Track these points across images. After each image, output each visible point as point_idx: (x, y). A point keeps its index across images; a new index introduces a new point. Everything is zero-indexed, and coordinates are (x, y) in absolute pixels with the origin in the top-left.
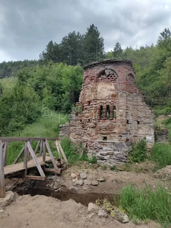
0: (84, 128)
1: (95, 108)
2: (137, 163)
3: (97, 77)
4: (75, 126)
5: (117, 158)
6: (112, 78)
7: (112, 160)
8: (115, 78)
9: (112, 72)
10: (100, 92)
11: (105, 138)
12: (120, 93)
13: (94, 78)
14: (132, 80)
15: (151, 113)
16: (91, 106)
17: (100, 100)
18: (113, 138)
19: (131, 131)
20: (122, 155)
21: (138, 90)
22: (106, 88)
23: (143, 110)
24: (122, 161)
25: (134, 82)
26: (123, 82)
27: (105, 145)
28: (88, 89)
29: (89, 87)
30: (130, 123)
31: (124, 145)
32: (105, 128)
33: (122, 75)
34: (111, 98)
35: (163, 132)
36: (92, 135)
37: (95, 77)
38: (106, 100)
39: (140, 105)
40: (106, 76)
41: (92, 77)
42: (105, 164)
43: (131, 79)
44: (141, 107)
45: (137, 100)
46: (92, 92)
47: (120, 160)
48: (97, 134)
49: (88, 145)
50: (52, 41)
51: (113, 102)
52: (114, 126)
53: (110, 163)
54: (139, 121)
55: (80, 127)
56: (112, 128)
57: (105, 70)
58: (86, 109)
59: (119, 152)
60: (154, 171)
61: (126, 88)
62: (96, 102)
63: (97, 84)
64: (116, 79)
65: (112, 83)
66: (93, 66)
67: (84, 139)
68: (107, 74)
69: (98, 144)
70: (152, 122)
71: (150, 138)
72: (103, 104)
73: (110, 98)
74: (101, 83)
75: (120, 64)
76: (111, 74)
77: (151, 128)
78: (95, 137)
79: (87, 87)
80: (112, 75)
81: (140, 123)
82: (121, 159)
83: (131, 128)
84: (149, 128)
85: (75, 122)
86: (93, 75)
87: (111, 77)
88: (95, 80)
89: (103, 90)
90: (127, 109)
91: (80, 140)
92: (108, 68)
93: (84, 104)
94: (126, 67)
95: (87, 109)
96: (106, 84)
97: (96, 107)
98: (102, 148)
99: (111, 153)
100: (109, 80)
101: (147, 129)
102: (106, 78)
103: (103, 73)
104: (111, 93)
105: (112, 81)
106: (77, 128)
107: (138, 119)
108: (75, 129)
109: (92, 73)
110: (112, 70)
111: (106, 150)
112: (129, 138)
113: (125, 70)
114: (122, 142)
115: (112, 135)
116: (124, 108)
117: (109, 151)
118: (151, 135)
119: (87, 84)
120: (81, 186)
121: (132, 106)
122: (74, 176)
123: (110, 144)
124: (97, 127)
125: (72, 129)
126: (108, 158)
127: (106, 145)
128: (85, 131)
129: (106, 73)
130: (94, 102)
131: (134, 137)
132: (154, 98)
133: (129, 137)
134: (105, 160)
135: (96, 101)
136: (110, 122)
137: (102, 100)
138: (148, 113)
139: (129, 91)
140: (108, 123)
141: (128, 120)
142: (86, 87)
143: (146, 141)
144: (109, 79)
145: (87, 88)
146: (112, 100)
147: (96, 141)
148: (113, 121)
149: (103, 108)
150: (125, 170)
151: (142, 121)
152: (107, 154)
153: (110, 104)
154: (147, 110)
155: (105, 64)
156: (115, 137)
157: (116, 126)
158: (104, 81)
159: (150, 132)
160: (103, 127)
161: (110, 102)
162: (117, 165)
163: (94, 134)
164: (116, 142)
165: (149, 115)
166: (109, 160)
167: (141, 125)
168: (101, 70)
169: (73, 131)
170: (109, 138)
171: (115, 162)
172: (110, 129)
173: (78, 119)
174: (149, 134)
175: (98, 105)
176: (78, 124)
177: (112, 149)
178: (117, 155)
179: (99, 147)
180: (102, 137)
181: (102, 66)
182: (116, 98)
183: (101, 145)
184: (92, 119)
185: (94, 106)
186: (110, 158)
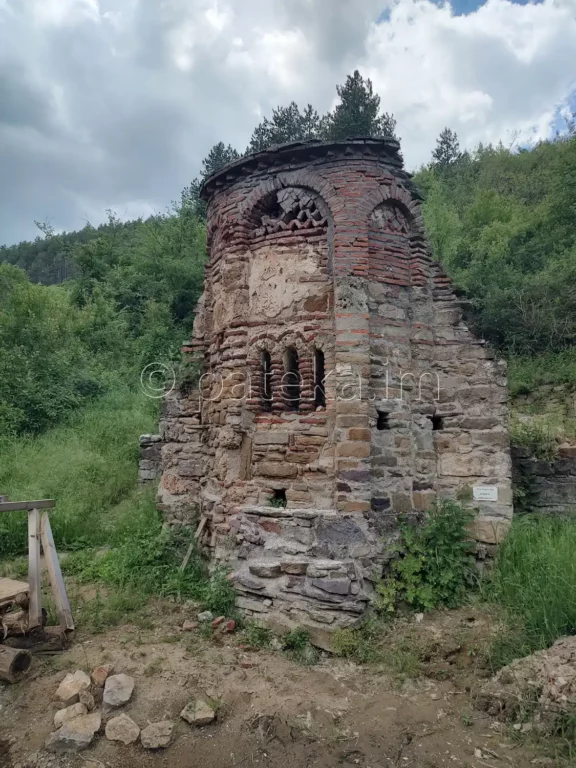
0: (209, 450)
1: (239, 361)
2: (420, 617)
3: (244, 226)
4: (179, 442)
5: (320, 592)
6: (306, 224)
7: (298, 603)
8: (322, 222)
9: (305, 200)
10: (258, 290)
11: (279, 496)
12: (338, 291)
13: (237, 228)
14: (403, 230)
15: (495, 374)
16: (225, 353)
17: (261, 324)
18: (312, 493)
19: (400, 460)
20: (345, 580)
21: (434, 274)
22: (281, 272)
23: (457, 363)
24: (340, 609)
25: (412, 240)
26: (352, 240)
27: (275, 531)
28: (217, 281)
29: (222, 272)
30: (397, 426)
31: (357, 531)
32: (278, 451)
33: (349, 205)
34: (305, 313)
35: (563, 463)
36: (228, 480)
37: (237, 224)
38: (281, 324)
39: (443, 342)
40: (283, 215)
41: (227, 227)
42: (267, 617)
43: (395, 224)
44: (448, 349)
45: (430, 321)
46: (227, 292)
47: (331, 600)
48: (246, 479)
49: (213, 525)
50: (220, 144)
51: (311, 333)
52: (318, 439)
53: (288, 613)
54: (438, 412)
55: (197, 445)
56: (309, 450)
57: (277, 191)
58: (214, 366)
59: (335, 563)
60: (490, 667)
61: (363, 267)
62: (241, 333)
63: (245, 256)
64: (324, 229)
65: (308, 247)
66: (229, 178)
68: (288, 206)
69: (245, 524)
70: (501, 419)
71: (492, 494)
72: (269, 342)
73: (300, 313)
74: (263, 249)
75: (341, 156)
76: (305, 207)
77: (497, 448)
78: (239, 491)
79: (215, 275)
80: (308, 211)
81: (446, 422)
82: (336, 599)
83: (399, 449)
84: (488, 446)
85: (178, 425)
86: (231, 219)
87: (305, 218)
88: (238, 241)
89: (270, 281)
90: (372, 362)
91: (195, 499)
92: (292, 182)
93: (208, 346)
94: (369, 167)
95: (216, 368)
96: (284, 255)
97: (243, 357)
98: (260, 543)
99: (295, 566)
100: (296, 232)
101: (477, 453)
102: (283, 225)
103: (269, 205)
104: (304, 290)
105: (310, 239)
106: (186, 447)
107: (437, 405)
108: (177, 452)
109: (227, 208)
110: (307, 189)
111: (277, 552)
112: (390, 496)
113: (363, 183)
114: (348, 514)
115: (308, 480)
116: (361, 354)
117: (288, 559)
118: (497, 481)
119: (216, 262)
120: (81, 750)
121: (402, 346)
122: (74, 692)
123: (293, 524)
124: (246, 446)
125: (166, 452)
126: (281, 590)
127: (279, 529)
128: (211, 462)
129: (283, 206)
130: (235, 334)
131: (414, 489)
132: (560, 315)
133: (388, 487)
134: (270, 598)
135: (242, 328)
136: (301, 422)
137: (266, 323)
138: (481, 375)
139: (388, 280)
140: (290, 424)
141: (382, 409)
142: (214, 272)
143: (471, 505)
144: (295, 228)
146: (309, 324)
147: (240, 508)
148: (311, 415)
149: (273, 358)
150: (348, 653)
151: (454, 415)
152: (278, 572)
153: (301, 340)
154: (475, 362)
155: (277, 166)
156: (319, 490)
157: (326, 439)
158: (274, 242)
159: (493, 464)
160: (271, 446)
161: (298, 333)
162: (314, 625)
163: (237, 476)
164: (322, 516)
165: (487, 386)
166: (282, 600)
167: (448, 432)
168: (259, 193)
169: (170, 464)
170: (296, 496)
171: (308, 613)
172: (299, 454)
173: (189, 411)
174: (486, 474)
175: (251, 348)
176: (190, 431)
177: (304, 548)
178: (322, 579)
179: (251, 536)
180: (268, 492)
181: (263, 177)
182: (324, 314)
183: (257, 527)
184: (229, 409)
185: (235, 354)
186: (287, 592)
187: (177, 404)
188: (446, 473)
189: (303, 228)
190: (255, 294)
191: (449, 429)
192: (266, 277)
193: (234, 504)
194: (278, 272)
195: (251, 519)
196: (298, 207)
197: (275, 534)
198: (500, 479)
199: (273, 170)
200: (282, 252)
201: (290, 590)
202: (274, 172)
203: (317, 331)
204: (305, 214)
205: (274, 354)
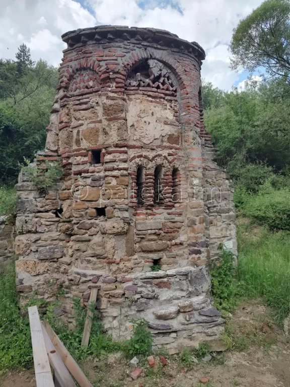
0: (73, 238)
3: (124, 76)
4: (36, 232)
5: (205, 318)
6: (165, 87)
7: (196, 329)
8: (174, 89)
9: (164, 71)
10: (135, 124)
11: (156, 263)
13: (117, 75)
15: (230, 186)
16: (110, 165)
17: (138, 147)
18: (177, 258)
20: (211, 306)
22: (153, 114)
23: (215, 180)
24: (219, 325)
26: (195, 105)
27: (165, 287)
28: (85, 110)
29: (94, 104)
31: (204, 276)
32: (155, 234)
33: (192, 84)
34: (168, 144)
36: (117, 258)
37: (118, 73)
38: (153, 149)
39: (209, 169)
40: (152, 77)
41: (105, 72)
42: (175, 345)
44: (211, 172)
46: (108, 120)
48: (132, 255)
49: (102, 293)
51: (172, 157)
52: (179, 224)
53: (190, 338)
54: (209, 206)
55: (55, 234)
56: (174, 232)
57: (147, 59)
58: (79, 173)
61: (199, 122)
62: (126, 152)
63: (124, 97)
64: (175, 93)
65: (166, 102)
67: (85, 275)
68: (155, 72)
69: (141, 286)
70: (232, 208)
71: (230, 245)
72: (145, 161)
73: (165, 144)
74: (137, 96)
75: (186, 52)
76: (164, 76)
77: (231, 223)
78: (129, 264)
79: (80, 104)
80: (166, 79)
81: (212, 211)
82: (215, 319)
84: (228, 222)
85: (36, 219)
86: (112, 67)
87: (164, 83)
88: (120, 85)
89: (145, 119)
92: (157, 57)
93: (68, 157)
95: (83, 175)
96: (154, 104)
97: (126, 169)
98: (155, 298)
99: (189, 306)
100: (159, 91)
101: (224, 225)
102: (151, 84)
103: (142, 67)
104: (168, 130)
105: (167, 98)
106: (44, 236)
108: (36, 241)
109: (104, 58)
110: (167, 65)
111: (169, 301)
113: (195, 72)
114: (201, 267)
115: (175, 251)
116: (200, 173)
119: (82, 95)
123: (177, 280)
124: (131, 233)
125: (25, 242)
126: (183, 324)
127: (167, 285)
128: (82, 246)
129: (153, 71)
130: (121, 152)
134: (175, 332)
135: (125, 149)
136: (169, 214)
137: (142, 147)
138: (224, 187)
140: (161, 216)
142: (78, 102)
144: (158, 87)
145: (84, 106)
146: (170, 151)
147: (132, 276)
148: (173, 210)
149: (144, 172)
151: (215, 207)
152: (179, 312)
153: (167, 162)
154: (221, 180)
155: (148, 42)
156: (181, 256)
157: (183, 224)
158: (145, 93)
159: (230, 230)
160: (149, 231)
161: (165, 157)
162: (209, 339)
163: (124, 254)
164: (191, 271)
165: (227, 192)
166: (185, 330)
167: (212, 216)
168: (136, 56)
169: (29, 251)
170: (170, 261)
171: (205, 333)
172: (169, 234)
173: (47, 207)
174: (228, 235)
175: (131, 163)
176: (48, 223)
177: (184, 294)
178: (203, 310)
179: (148, 294)
180: (151, 262)
181: (138, 46)
182: (178, 146)
183: (151, 287)
184: (117, 206)
185: (120, 167)
186: (187, 324)
187: (34, 202)
188: (212, 237)
189: (163, 89)
190: (133, 126)
191: (212, 214)
192: (142, 115)
193: (124, 274)
194: (151, 114)
195: (147, 283)
196: (161, 74)
197: (167, 289)
198: (233, 237)
199: (146, 44)
200: (151, 101)
201: (190, 322)
202: (146, 46)
203: (175, 157)
204: (164, 80)
205: (149, 169)
